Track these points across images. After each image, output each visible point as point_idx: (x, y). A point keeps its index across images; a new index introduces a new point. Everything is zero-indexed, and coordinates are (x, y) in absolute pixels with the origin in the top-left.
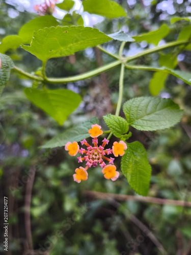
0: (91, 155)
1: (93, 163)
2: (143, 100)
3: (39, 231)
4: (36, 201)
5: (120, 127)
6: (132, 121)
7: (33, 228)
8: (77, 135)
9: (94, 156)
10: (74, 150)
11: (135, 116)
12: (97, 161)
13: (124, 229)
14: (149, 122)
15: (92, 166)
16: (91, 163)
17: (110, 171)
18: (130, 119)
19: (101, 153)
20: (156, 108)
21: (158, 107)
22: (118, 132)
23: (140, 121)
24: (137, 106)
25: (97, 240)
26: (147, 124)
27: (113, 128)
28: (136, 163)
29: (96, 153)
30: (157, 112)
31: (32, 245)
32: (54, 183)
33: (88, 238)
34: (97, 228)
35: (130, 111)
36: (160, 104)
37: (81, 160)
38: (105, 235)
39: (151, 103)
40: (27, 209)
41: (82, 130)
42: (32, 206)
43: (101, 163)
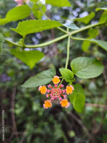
0: (53, 94)
1: (55, 98)
2: (81, 59)
3: (19, 122)
4: (17, 106)
5: (69, 76)
6: (75, 72)
7: (16, 120)
8: (43, 79)
9: (55, 94)
10: (44, 90)
11: (77, 69)
12: (57, 96)
13: (65, 118)
14: (85, 73)
15: (54, 99)
16: (53, 98)
17: (64, 102)
18: (74, 70)
19: (59, 92)
20: (89, 64)
21: (90, 64)
22: (68, 79)
23: (80, 71)
24: (78, 63)
25: (51, 125)
26: (84, 74)
27: (65, 77)
28: (78, 95)
29: (56, 92)
30: (89, 67)
31: (16, 129)
32: (27, 96)
33: (46, 124)
34: (51, 118)
35: (74, 66)
36: (91, 61)
37: (48, 96)
38: (55, 122)
39: (86, 61)
40: (12, 110)
41: (46, 76)
42: (15, 108)
43: (59, 98)
